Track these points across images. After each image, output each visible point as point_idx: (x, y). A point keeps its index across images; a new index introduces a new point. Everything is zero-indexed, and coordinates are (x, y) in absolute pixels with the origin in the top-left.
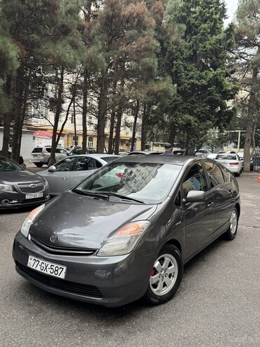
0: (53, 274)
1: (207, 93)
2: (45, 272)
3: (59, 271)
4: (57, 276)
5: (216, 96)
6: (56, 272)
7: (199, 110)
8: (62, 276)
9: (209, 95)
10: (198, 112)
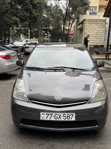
0: (67, 120)
1: (25, 4)
2: (60, 120)
3: (71, 117)
4: (70, 120)
5: (30, 6)
6: (68, 118)
7: (21, 14)
8: (74, 119)
9: (26, 5)
10: (20, 16)
